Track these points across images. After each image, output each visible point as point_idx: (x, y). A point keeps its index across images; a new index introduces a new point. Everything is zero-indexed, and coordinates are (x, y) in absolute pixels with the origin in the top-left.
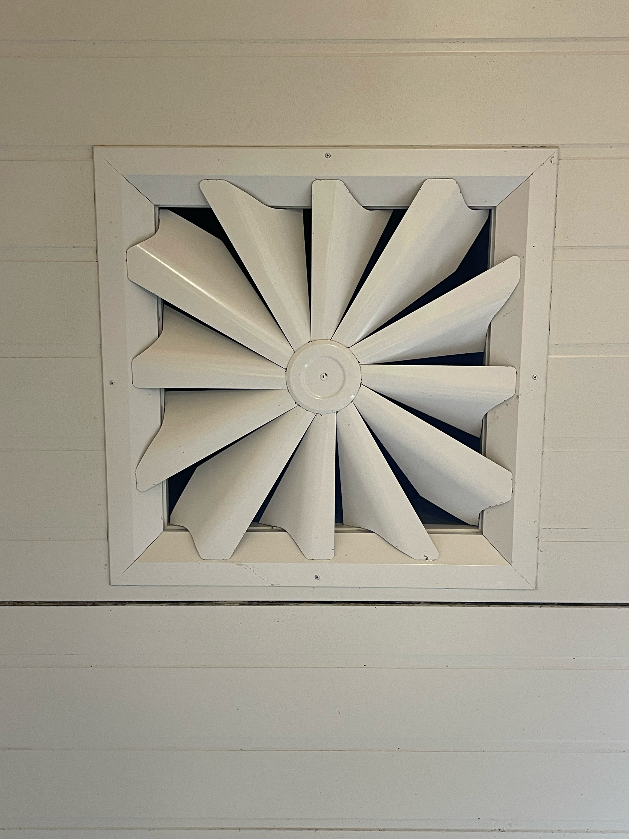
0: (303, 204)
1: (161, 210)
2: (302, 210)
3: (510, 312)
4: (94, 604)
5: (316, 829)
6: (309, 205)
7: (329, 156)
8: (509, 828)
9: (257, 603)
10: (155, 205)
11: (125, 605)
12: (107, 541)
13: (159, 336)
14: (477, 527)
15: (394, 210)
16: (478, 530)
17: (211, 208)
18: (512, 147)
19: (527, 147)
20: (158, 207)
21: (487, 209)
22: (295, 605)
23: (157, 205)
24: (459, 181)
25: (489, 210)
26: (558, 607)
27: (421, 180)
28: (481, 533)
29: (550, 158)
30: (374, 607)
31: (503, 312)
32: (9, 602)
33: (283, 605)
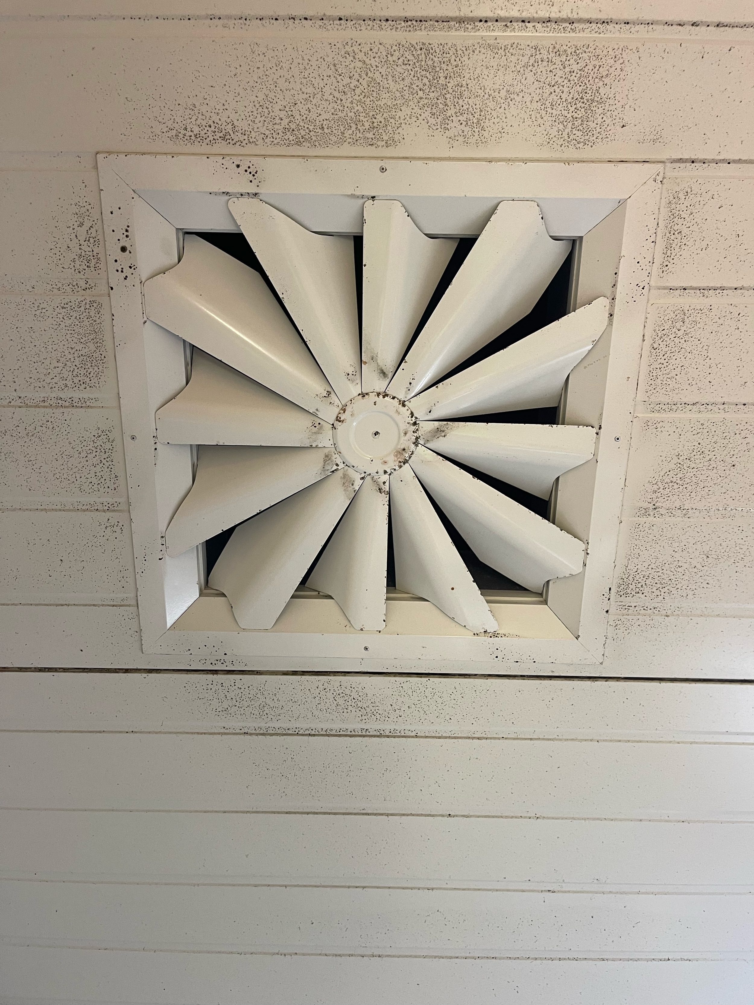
0: (354, 230)
1: (186, 235)
2: (353, 237)
3: (593, 363)
4: (127, 671)
5: (364, 887)
6: (360, 232)
7: (385, 170)
8: (559, 889)
9: (302, 673)
10: (177, 229)
11: (159, 673)
12: (137, 608)
13: (187, 384)
14: (541, 595)
15: (461, 239)
16: (542, 599)
17: (242, 234)
18: (609, 161)
19: (626, 162)
20: (183, 232)
21: (571, 240)
22: (342, 676)
23: (180, 229)
24: (540, 204)
25: (572, 241)
26: (625, 681)
27: (496, 202)
28: (545, 602)
29: (654, 177)
30: (427, 679)
31: (585, 363)
32: (35, 668)
33: (328, 675)
